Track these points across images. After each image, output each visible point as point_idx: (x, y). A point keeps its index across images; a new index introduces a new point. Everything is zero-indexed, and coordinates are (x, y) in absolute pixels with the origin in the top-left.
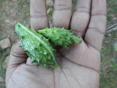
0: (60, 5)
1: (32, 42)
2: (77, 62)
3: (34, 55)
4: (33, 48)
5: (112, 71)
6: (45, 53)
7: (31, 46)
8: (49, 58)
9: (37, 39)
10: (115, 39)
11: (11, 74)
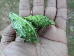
0: (37, 3)
1: (21, 23)
2: (52, 39)
3: (22, 32)
4: (21, 27)
5: (71, 45)
6: (30, 30)
7: (19, 26)
8: (33, 34)
9: (24, 21)
10: (71, 24)
11: (4, 49)
